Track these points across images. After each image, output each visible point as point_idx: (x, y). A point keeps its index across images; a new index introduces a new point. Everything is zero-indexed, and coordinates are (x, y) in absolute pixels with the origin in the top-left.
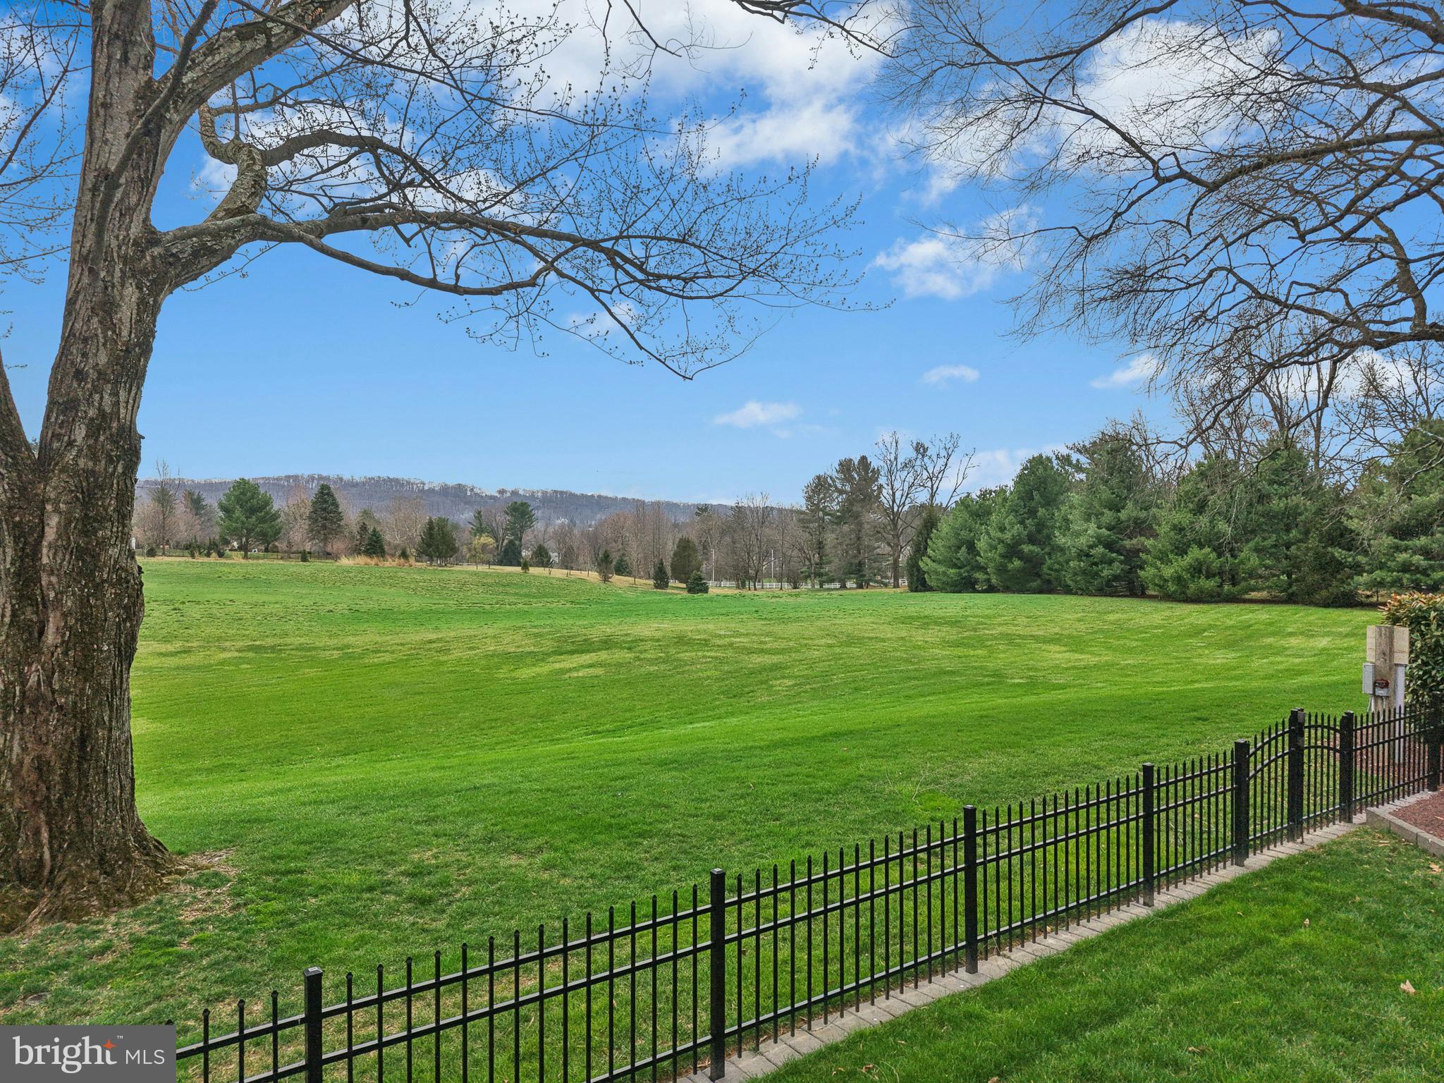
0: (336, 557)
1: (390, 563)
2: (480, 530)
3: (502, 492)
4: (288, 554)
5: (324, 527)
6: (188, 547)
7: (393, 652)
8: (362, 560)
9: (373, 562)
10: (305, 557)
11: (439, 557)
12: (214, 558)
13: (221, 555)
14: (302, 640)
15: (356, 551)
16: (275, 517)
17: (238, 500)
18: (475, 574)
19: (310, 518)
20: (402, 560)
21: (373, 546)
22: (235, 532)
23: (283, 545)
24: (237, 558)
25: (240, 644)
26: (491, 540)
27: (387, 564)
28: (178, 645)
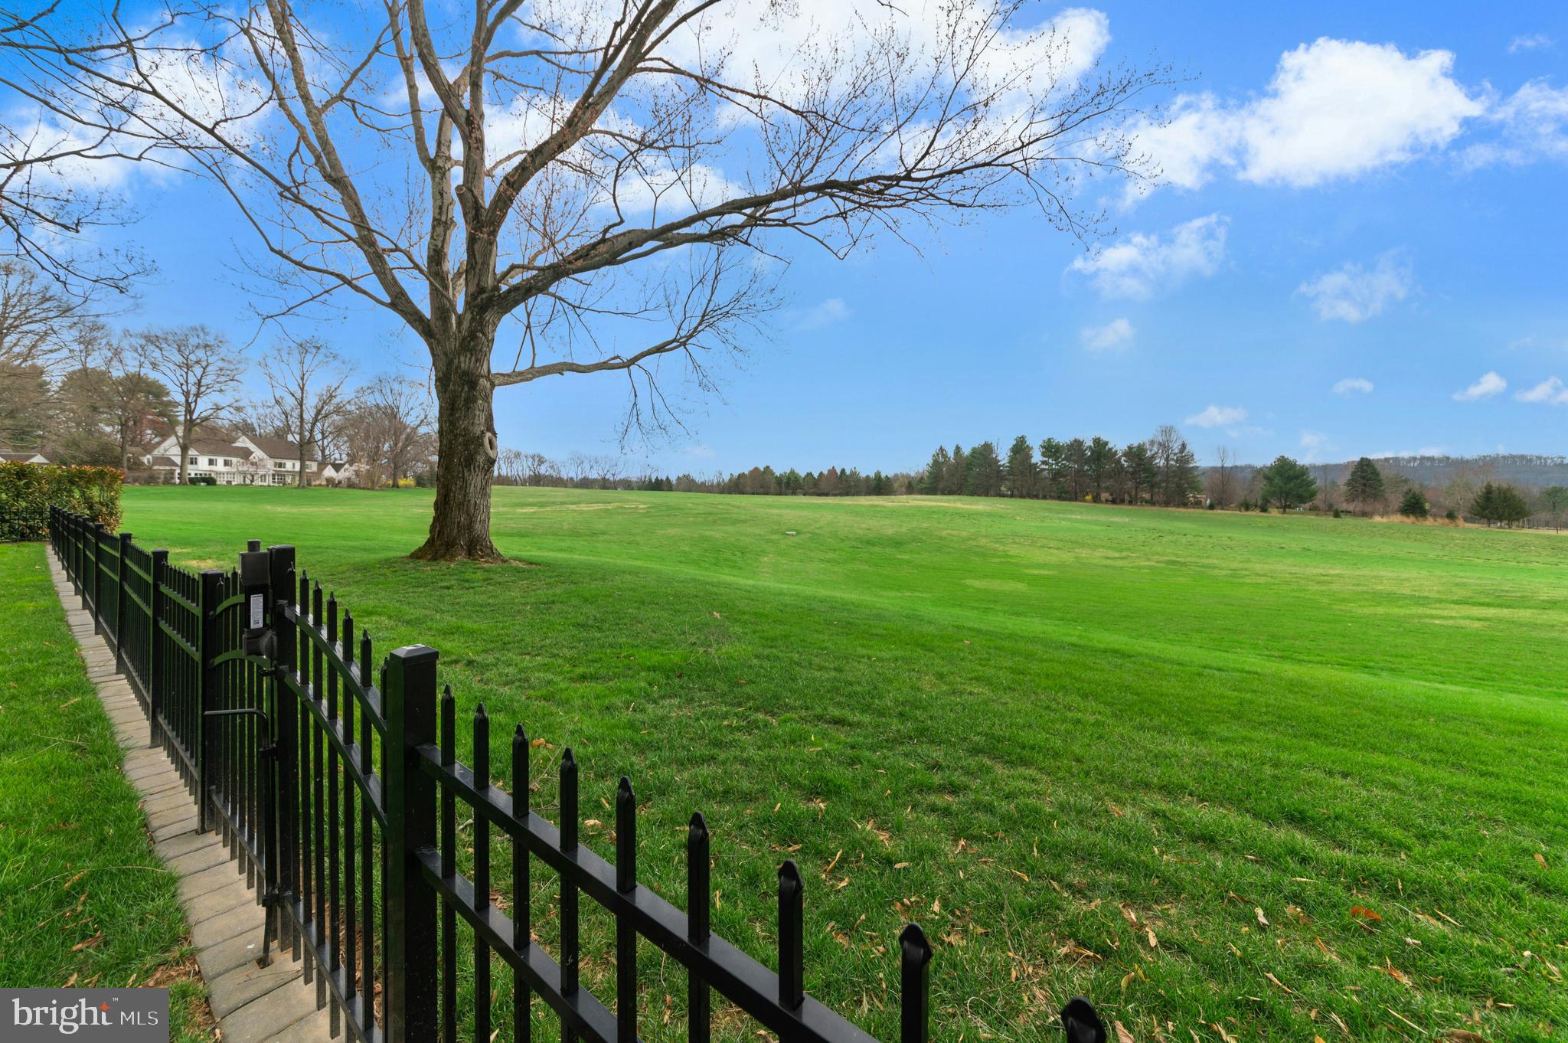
1: (1431, 523)
5: (1363, 491)
8: (1397, 519)
9: (1410, 521)
10: (1339, 514)
11: (1501, 519)
12: (1259, 513)
13: (1265, 511)
19: (1346, 484)
20: (1448, 521)
21: (1414, 507)
22: (1276, 495)
27: (1427, 524)
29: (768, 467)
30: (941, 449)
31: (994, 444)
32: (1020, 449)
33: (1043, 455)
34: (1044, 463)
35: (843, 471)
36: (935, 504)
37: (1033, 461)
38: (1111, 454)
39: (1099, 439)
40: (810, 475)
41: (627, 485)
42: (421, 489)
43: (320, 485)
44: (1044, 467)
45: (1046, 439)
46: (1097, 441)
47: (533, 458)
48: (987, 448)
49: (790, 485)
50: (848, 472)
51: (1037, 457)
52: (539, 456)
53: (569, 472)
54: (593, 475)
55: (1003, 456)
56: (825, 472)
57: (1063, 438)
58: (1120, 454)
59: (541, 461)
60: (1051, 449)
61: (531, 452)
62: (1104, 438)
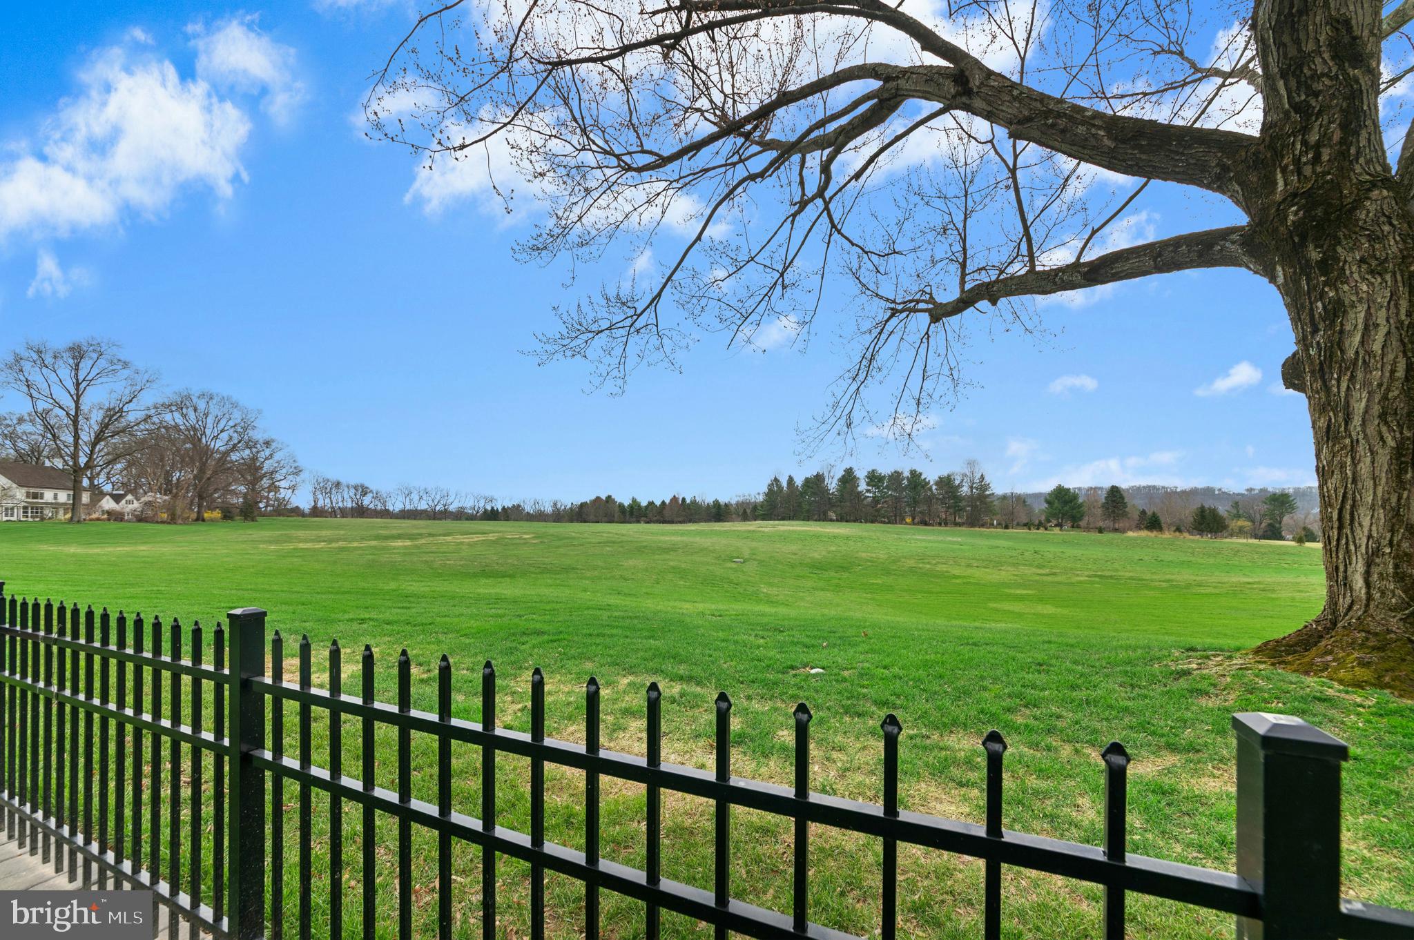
0: (1123, 531)
1: (1167, 535)
2: (1238, 516)
3: (1250, 490)
4: (1088, 529)
5: (1113, 512)
6: (1025, 525)
7: (1215, 587)
8: (1144, 533)
9: (1153, 534)
10: (1101, 531)
11: (1211, 532)
12: (1042, 531)
13: (1046, 529)
14: (1131, 574)
15: (1139, 527)
16: (1080, 506)
17: (1057, 497)
18: (1247, 545)
19: (1103, 507)
20: (1177, 533)
21: (1154, 524)
22: (1055, 516)
23: (1083, 523)
24: (1057, 530)
25: (1086, 573)
26: (1249, 524)
27: (1164, 536)
28: (1047, 571)
29: (609, 497)
30: (776, 480)
31: (826, 475)
32: (848, 478)
33: (868, 484)
34: (868, 491)
35: (684, 499)
36: (791, 528)
37: (860, 489)
38: (925, 483)
39: (915, 471)
40: (651, 503)
41: (460, 515)
42: (229, 523)
43: (98, 519)
44: (868, 494)
45: (870, 470)
46: (913, 473)
47: (356, 488)
48: (819, 478)
49: (635, 513)
50: (688, 501)
51: (862, 486)
52: (362, 486)
53: (396, 505)
54: (423, 506)
55: (832, 485)
56: (667, 501)
57: (885, 470)
58: (932, 483)
59: (365, 491)
60: (874, 478)
61: (353, 482)
62: (919, 470)
